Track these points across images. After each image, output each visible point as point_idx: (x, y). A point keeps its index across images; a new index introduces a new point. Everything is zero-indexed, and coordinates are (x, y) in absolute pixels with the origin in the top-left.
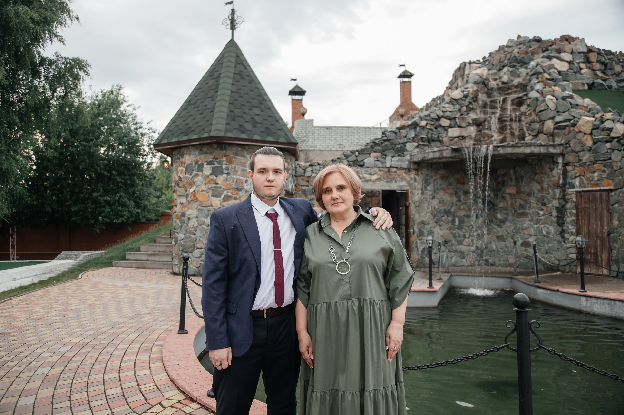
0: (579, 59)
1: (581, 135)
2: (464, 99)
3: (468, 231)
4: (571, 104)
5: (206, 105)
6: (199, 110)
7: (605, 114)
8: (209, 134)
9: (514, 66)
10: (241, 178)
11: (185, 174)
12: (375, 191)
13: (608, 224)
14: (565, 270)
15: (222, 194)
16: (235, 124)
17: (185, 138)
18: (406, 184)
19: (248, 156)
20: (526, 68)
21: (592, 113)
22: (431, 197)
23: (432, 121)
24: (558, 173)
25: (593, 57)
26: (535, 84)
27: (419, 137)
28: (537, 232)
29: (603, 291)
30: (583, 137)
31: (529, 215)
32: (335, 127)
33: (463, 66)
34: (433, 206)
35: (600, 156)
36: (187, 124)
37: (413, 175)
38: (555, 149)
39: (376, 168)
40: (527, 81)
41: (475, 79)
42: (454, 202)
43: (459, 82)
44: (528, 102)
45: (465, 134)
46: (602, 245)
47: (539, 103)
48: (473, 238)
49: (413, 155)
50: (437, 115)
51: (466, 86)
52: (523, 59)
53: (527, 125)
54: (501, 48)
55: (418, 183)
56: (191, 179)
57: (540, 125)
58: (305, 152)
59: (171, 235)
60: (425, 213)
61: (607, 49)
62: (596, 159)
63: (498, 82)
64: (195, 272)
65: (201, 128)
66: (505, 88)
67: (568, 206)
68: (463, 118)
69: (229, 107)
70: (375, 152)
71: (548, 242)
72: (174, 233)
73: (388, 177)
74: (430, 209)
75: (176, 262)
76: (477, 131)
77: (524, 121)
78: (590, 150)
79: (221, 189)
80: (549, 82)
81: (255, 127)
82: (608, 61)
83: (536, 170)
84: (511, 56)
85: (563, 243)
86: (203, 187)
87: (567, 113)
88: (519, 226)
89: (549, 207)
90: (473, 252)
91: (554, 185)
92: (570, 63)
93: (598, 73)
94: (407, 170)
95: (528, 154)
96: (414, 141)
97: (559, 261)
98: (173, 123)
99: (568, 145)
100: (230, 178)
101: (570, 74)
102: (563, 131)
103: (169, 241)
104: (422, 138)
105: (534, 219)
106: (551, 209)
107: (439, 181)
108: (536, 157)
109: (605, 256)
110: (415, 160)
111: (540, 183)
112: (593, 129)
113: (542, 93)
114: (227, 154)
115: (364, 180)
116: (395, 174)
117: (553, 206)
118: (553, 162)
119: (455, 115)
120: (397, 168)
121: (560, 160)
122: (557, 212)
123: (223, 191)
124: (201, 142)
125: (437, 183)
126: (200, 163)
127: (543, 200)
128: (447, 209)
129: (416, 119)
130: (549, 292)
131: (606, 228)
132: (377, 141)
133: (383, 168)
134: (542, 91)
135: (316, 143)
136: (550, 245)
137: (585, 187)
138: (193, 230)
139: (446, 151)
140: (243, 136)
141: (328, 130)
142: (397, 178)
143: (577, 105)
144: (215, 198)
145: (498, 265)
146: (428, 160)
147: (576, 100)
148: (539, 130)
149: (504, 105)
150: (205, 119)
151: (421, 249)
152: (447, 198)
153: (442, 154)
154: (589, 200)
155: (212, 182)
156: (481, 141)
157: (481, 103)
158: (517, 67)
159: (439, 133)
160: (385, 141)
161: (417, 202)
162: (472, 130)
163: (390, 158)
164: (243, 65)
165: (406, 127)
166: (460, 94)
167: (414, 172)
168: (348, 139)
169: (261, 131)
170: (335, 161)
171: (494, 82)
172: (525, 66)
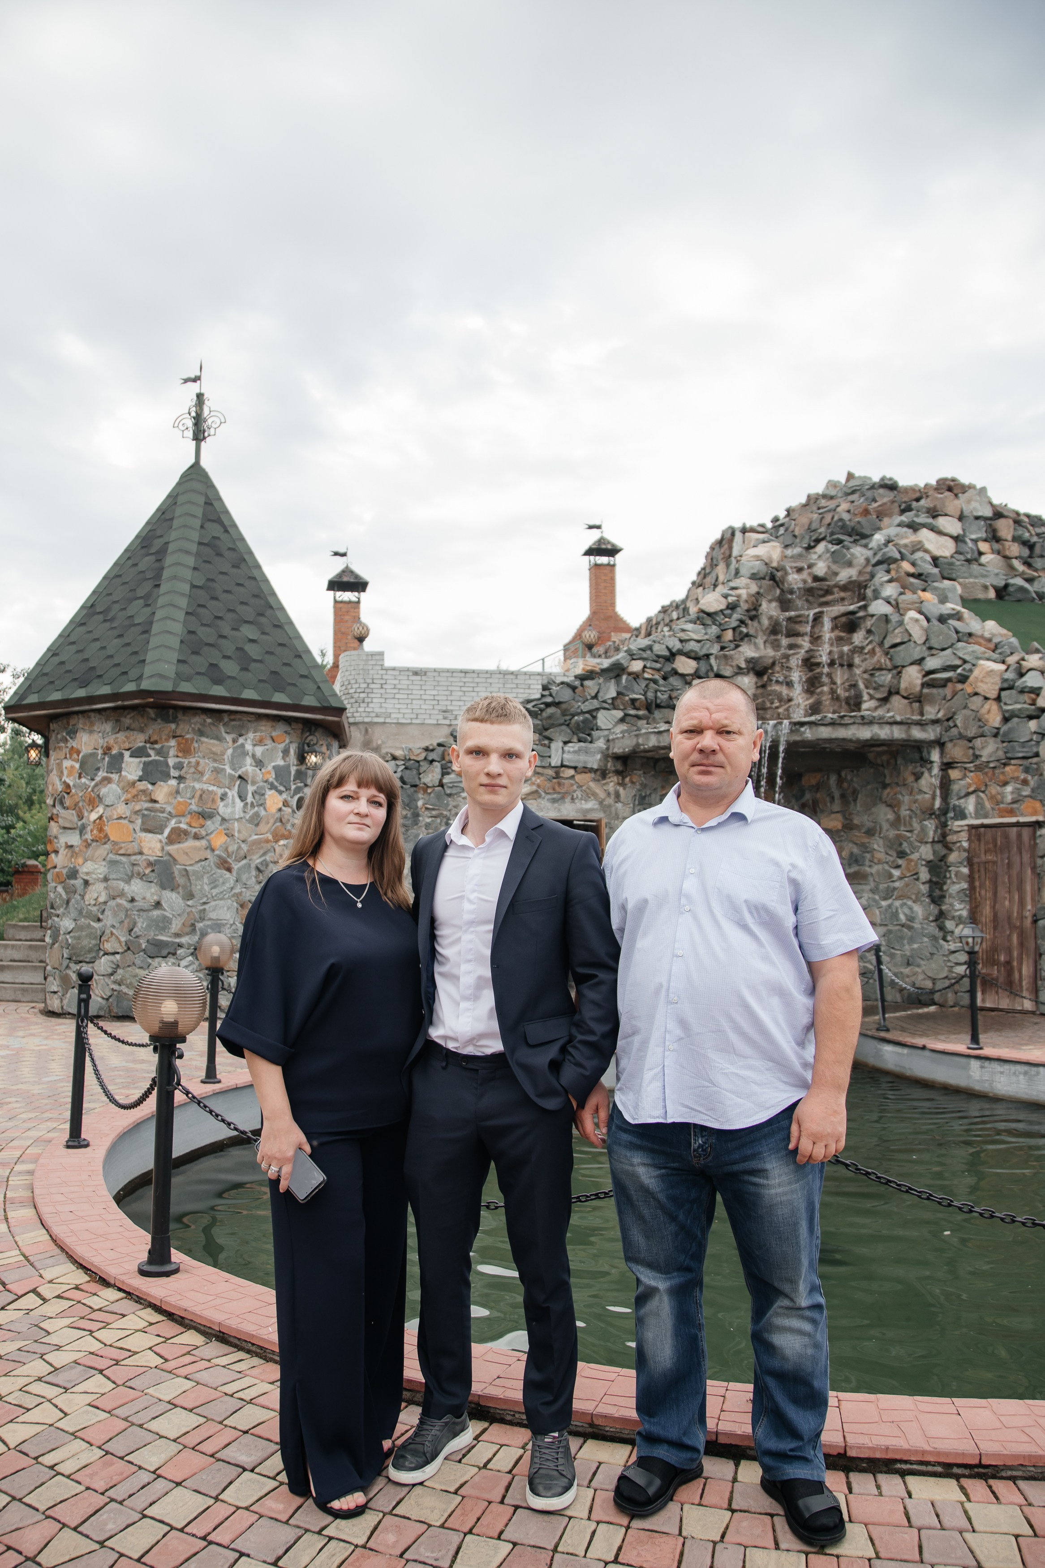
0: (977, 532)
1: (978, 700)
2: (728, 612)
4: (957, 632)
5: (132, 617)
6: (115, 628)
7: (1026, 657)
8: (139, 685)
9: (839, 542)
10: (211, 788)
11: (80, 777)
13: (1033, 900)
14: (946, 1001)
15: (166, 826)
16: (200, 663)
17: (81, 693)
18: (597, 806)
19: (229, 738)
20: (866, 546)
21: (1000, 654)
23: (656, 662)
24: (931, 784)
25: (1005, 529)
26: (882, 584)
27: (627, 698)
28: (888, 916)
29: (1017, 1045)
30: (982, 706)
31: (871, 879)
32: (435, 670)
33: (728, 535)
35: (1018, 749)
36: (87, 660)
37: (612, 784)
38: (924, 731)
40: (867, 577)
41: (752, 568)
43: (721, 570)
44: (869, 623)
46: (1021, 945)
47: (890, 627)
49: (613, 740)
50: (667, 647)
51: (732, 584)
52: (858, 527)
53: (866, 676)
54: (812, 500)
55: (624, 804)
56: (93, 791)
57: (892, 677)
58: (362, 727)
59: (41, 922)
61: (1034, 512)
62: (1009, 755)
63: (805, 575)
64: (100, 1008)
65: (118, 671)
66: (821, 589)
67: (953, 857)
68: (725, 656)
69: (185, 621)
71: (911, 940)
72: (50, 916)
73: (554, 789)
75: (54, 985)
76: (757, 687)
77: (859, 666)
78: (996, 735)
79: (165, 815)
80: (912, 580)
81: (245, 669)
82: (1035, 539)
83: (885, 777)
84: (833, 518)
85: (941, 942)
86: (122, 809)
87: (949, 651)
89: (912, 860)
91: (923, 813)
92: (957, 539)
93: (1016, 563)
94: (598, 773)
95: (867, 740)
96: (615, 708)
97: (934, 980)
98: (53, 655)
99: (951, 723)
100: (186, 787)
101: (958, 563)
102: (940, 690)
103: (38, 934)
104: (633, 701)
105: (881, 887)
106: (916, 865)
108: (885, 748)
109: (1027, 970)
110: (616, 750)
111: (893, 805)
112: (1002, 689)
113: (897, 604)
114: (178, 734)
116: (572, 781)
117: (921, 859)
118: (922, 759)
119: (708, 649)
120: (575, 768)
121: (935, 756)
122: (930, 872)
123: (168, 819)
124: (119, 703)
126: (114, 752)
127: (901, 844)
129: (621, 656)
130: (905, 1051)
131: (1029, 907)
133: (544, 767)
134: (896, 600)
135: (390, 706)
136: (915, 946)
137: (986, 817)
138: (95, 909)
140: (218, 691)
141: (418, 678)
142: (575, 791)
143: (970, 635)
144: (150, 835)
146: (646, 751)
147: (967, 624)
148: (890, 687)
149: (816, 630)
150: (129, 650)
154: (995, 845)
155: (143, 798)
157: (765, 622)
158: (846, 543)
159: (672, 690)
160: (548, 705)
163: (561, 744)
164: (221, 523)
165: (597, 673)
166: (720, 602)
167: (615, 779)
168: (463, 698)
169: (260, 681)
170: (433, 750)
171: (796, 576)
172: (864, 542)
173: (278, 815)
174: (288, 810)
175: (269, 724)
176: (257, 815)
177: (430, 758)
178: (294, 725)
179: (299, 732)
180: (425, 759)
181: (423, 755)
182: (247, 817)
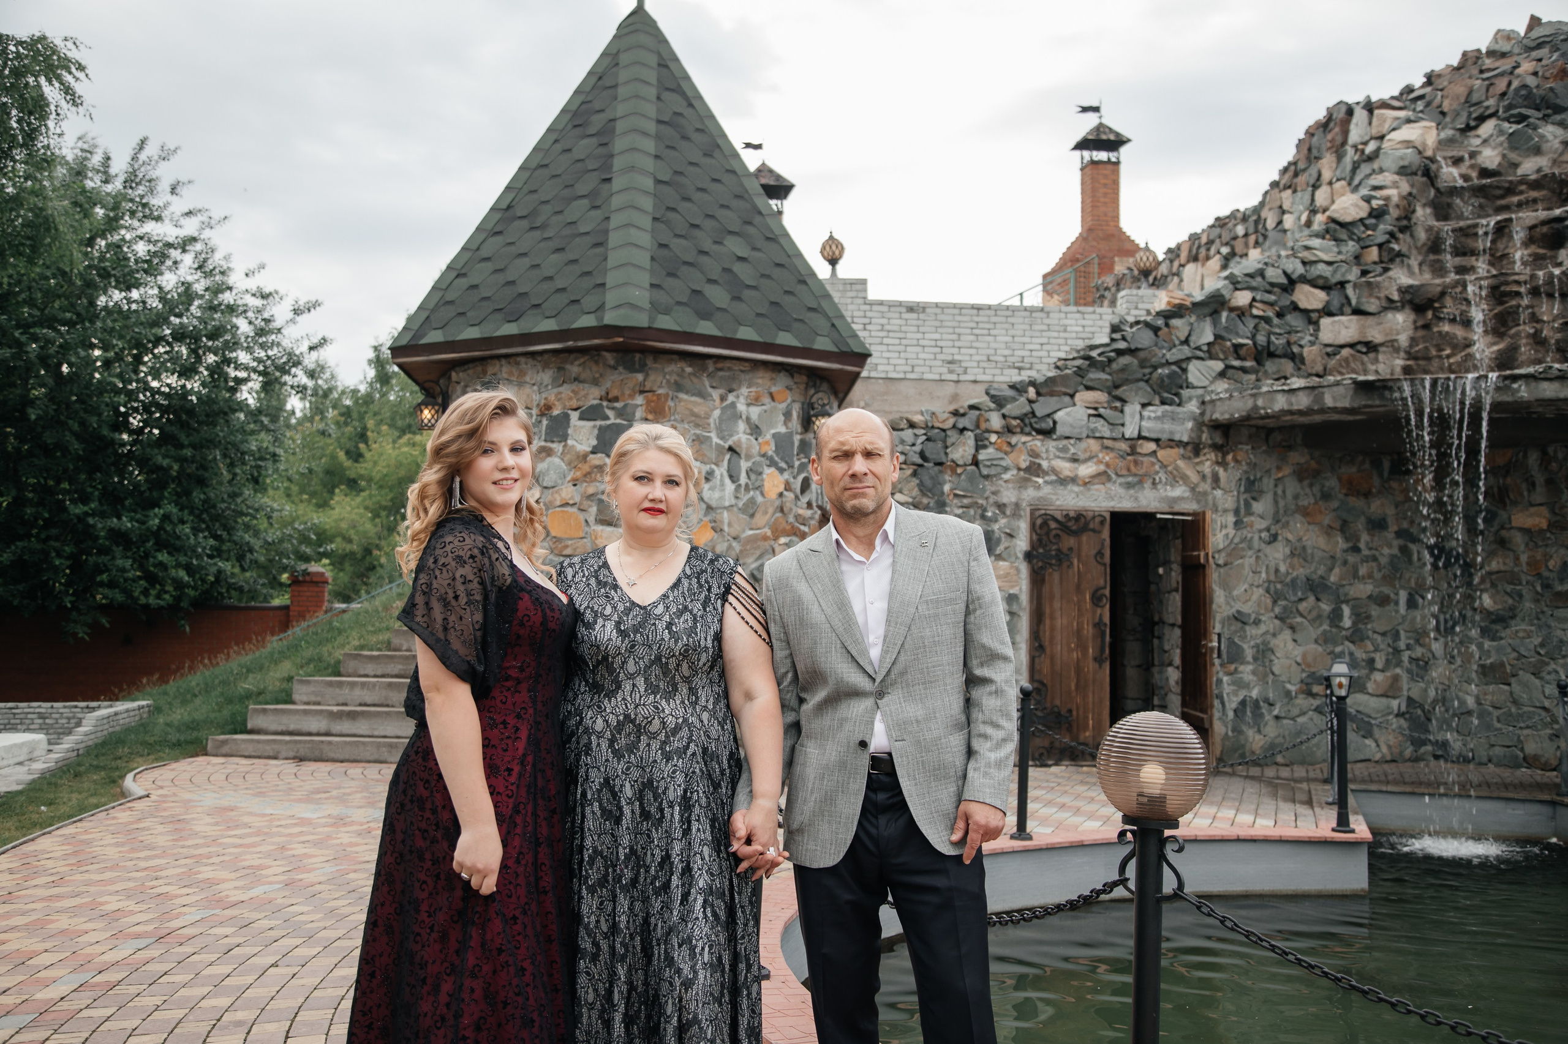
2: (1373, 221)
3: (1382, 646)
5: (573, 223)
8: (599, 319)
9: (1523, 119)
12: (1090, 514)
16: (679, 288)
17: (510, 329)
18: (1187, 494)
19: (716, 394)
22: (1264, 535)
23: (1269, 292)
32: (937, 305)
33: (1339, 114)
34: (1272, 564)
36: (512, 283)
37: (1208, 463)
39: (1091, 441)
41: (1402, 158)
42: (1338, 555)
45: (1376, 335)
48: (1398, 671)
49: (1212, 401)
50: (1285, 273)
51: (1375, 182)
52: (1550, 96)
54: (1470, 60)
55: (1225, 491)
60: (1246, 586)
63: (1466, 169)
65: (563, 299)
66: (1498, 187)
68: (1369, 284)
69: (653, 231)
70: (1088, 388)
73: (1129, 470)
74: (1264, 575)
76: (1416, 328)
81: (737, 298)
84: (1509, 84)
86: (568, 492)
88: (1559, 633)
90: (1399, 715)
94: (1189, 448)
96: (1212, 356)
98: (457, 277)
104: (1237, 347)
107: (1292, 487)
110: (1218, 416)
114: (647, 388)
115: (1054, 478)
116: (1153, 460)
119: (1343, 275)
120: (1157, 441)
124: (570, 343)
125: (1284, 492)
126: (556, 412)
128: (1314, 577)
129: (1220, 285)
132: (1094, 354)
133: (1114, 439)
139: (1335, 389)
140: (707, 328)
141: (914, 316)
142: (1157, 473)
145: (1485, 760)
146: (1267, 416)
149: (1500, 245)
150: (577, 269)
151: (1234, 705)
152: (1314, 539)
153: (1319, 398)
156: (1428, 359)
157: (1421, 236)
158: (1531, 120)
159: (1289, 333)
160: (1120, 353)
161: (1219, 551)
162: (1401, 322)
163: (1138, 407)
164: (683, 94)
165: (1187, 309)
166: (1361, 208)
167: (1212, 456)
168: (975, 344)
169: (759, 315)
170: (963, 415)
171: (1455, 172)
172: (1558, 117)
173: (778, 503)
174: (790, 495)
175: (768, 375)
176: (752, 501)
177: (961, 426)
178: (797, 377)
179: (803, 387)
180: (954, 426)
181: (951, 421)
182: (740, 504)
